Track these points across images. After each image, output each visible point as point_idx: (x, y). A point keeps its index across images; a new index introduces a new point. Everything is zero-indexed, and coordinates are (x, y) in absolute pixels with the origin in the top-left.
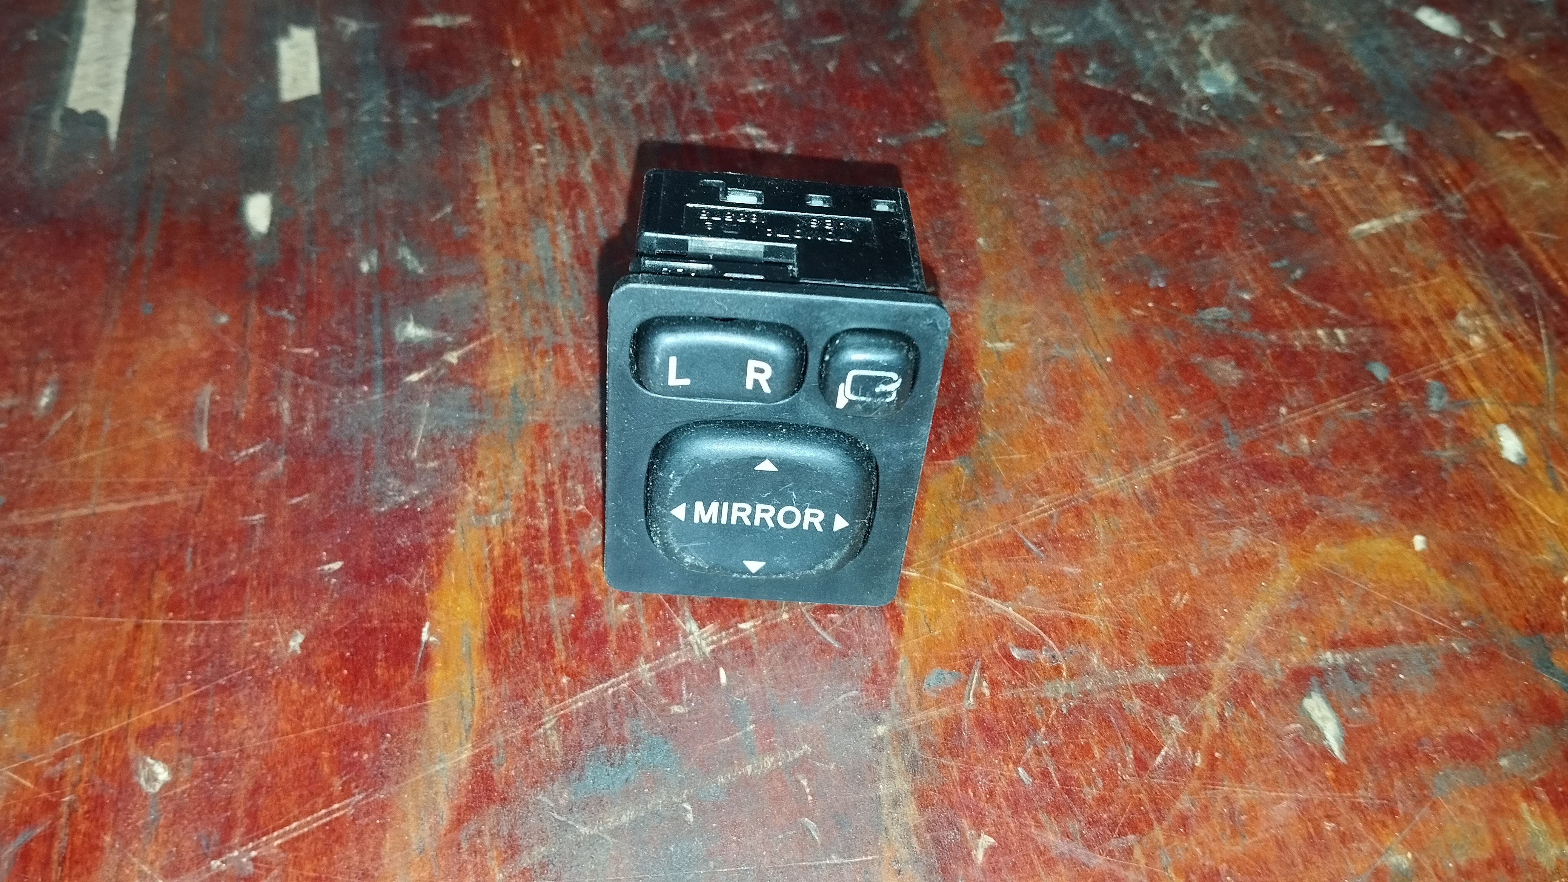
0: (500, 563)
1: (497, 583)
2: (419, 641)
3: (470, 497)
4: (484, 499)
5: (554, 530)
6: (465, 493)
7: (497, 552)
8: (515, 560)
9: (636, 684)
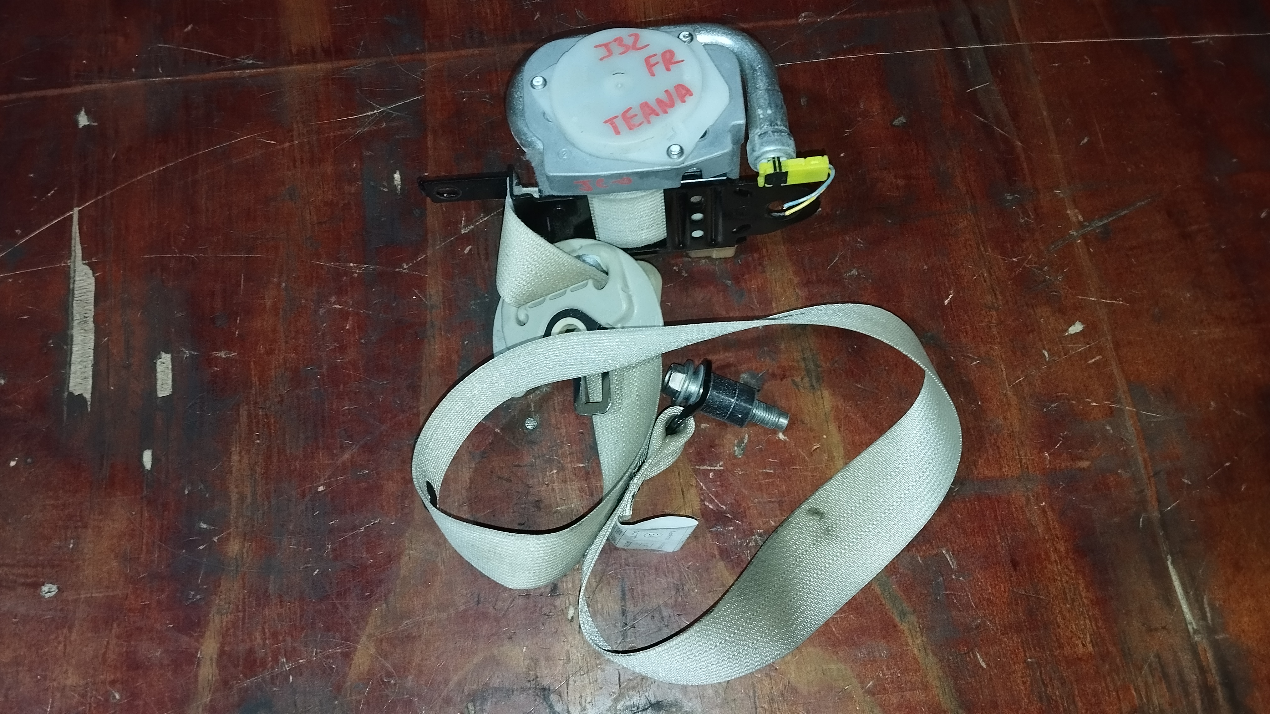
0: (225, 629)
1: (223, 637)
2: (196, 657)
3: (217, 601)
4: (222, 603)
5: (244, 617)
6: (216, 600)
7: (224, 626)
8: (229, 629)
9: (263, 679)
